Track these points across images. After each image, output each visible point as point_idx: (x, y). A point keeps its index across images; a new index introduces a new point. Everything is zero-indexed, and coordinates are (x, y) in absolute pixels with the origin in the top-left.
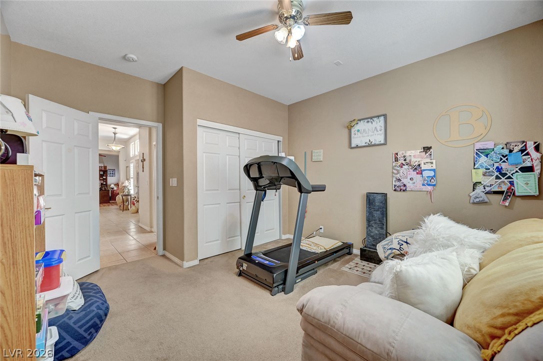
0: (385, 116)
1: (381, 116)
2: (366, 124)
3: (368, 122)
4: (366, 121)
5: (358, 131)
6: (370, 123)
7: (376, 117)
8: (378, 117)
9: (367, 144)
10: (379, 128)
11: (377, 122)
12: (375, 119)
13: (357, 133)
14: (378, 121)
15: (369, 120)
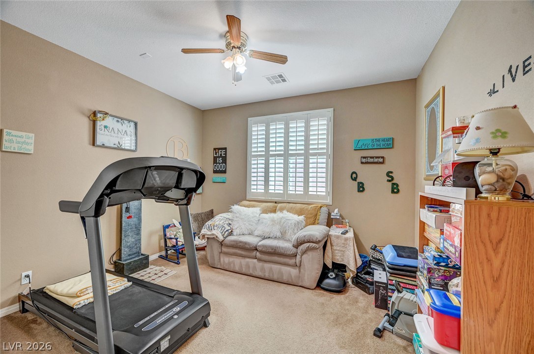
0: (136, 124)
1: (132, 121)
2: (115, 123)
3: (118, 121)
4: (116, 119)
5: (105, 127)
6: (119, 124)
7: (126, 120)
8: (129, 121)
9: (116, 146)
10: (129, 133)
11: (127, 127)
12: (126, 122)
13: (103, 128)
14: (129, 126)
15: (120, 120)
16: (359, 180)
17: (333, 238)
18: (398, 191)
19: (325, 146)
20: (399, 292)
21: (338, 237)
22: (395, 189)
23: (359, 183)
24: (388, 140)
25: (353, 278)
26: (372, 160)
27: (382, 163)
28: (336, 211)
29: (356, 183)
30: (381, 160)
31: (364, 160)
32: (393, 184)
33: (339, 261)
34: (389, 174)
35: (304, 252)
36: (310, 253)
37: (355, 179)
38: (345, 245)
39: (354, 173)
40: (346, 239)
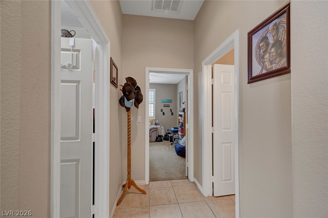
16: (163, 112)
17: (158, 128)
18: (173, 115)
19: (153, 101)
20: (175, 135)
21: (159, 128)
22: (172, 114)
23: (163, 113)
24: (170, 100)
25: (163, 139)
26: (166, 106)
27: (169, 107)
28: (157, 121)
29: (162, 113)
30: (169, 106)
31: (164, 106)
32: (172, 113)
33: (160, 134)
34: (171, 110)
35: (152, 132)
36: (154, 132)
37: (162, 111)
38: (161, 130)
39: (162, 109)
40: (162, 128)
